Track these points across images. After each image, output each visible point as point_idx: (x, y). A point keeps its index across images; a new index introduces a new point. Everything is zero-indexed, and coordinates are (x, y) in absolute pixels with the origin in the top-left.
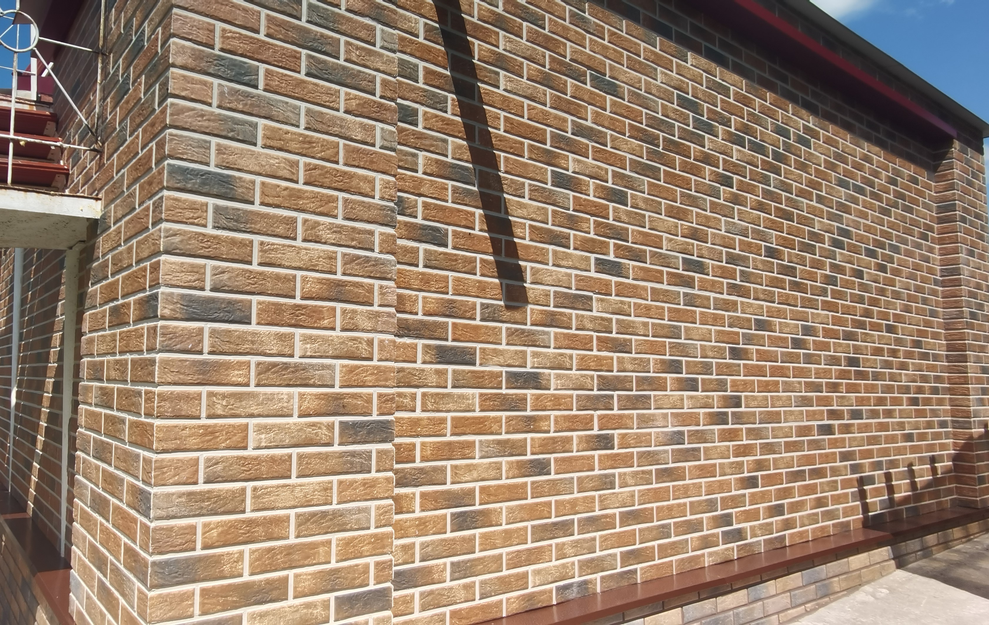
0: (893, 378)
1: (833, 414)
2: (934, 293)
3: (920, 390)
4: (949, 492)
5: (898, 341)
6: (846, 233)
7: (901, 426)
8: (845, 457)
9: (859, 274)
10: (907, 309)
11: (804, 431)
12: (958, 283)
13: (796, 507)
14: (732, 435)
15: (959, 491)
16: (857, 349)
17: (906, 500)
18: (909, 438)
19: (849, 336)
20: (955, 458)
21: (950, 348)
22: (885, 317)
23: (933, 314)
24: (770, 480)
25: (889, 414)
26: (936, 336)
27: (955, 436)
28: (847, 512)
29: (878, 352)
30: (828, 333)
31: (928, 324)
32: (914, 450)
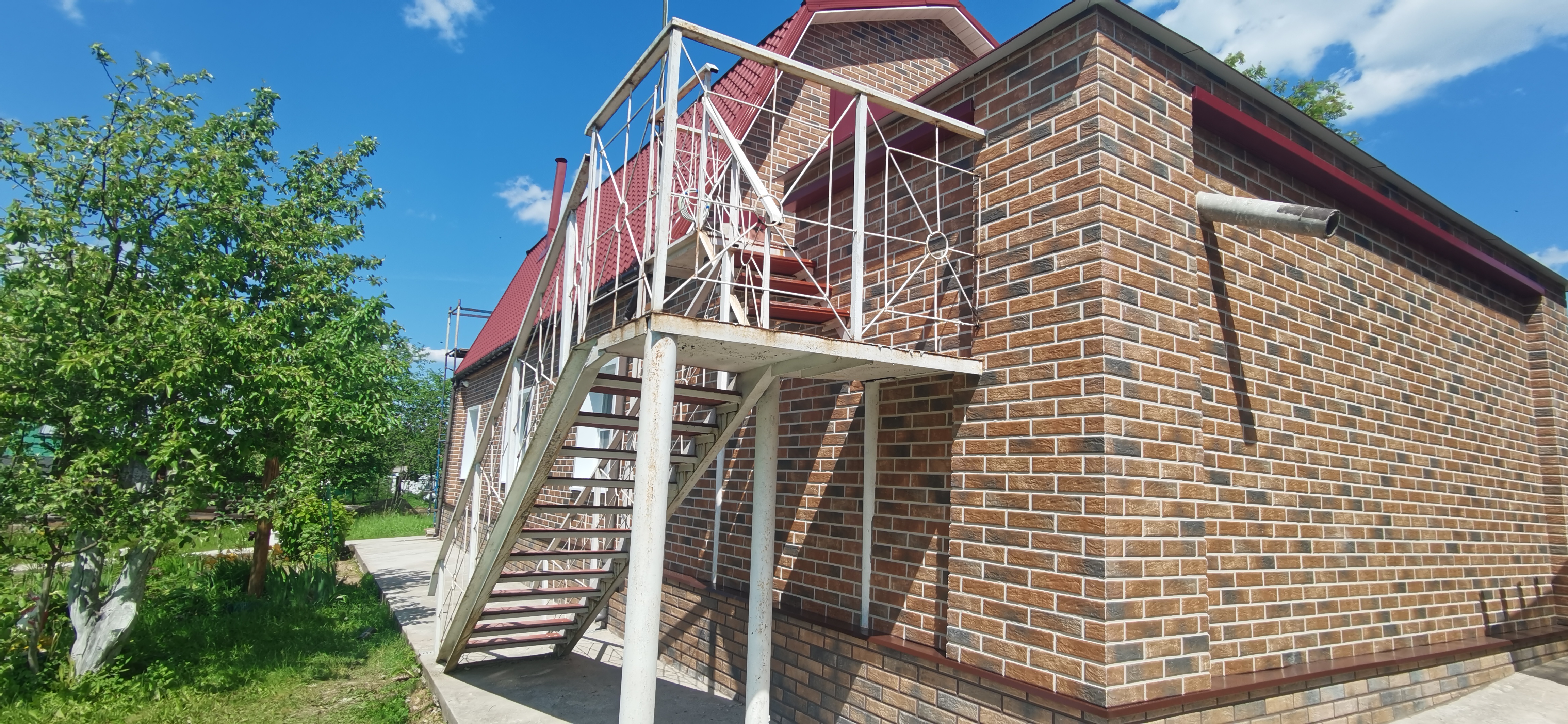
0: (1502, 506)
1: (1458, 536)
2: (1530, 431)
3: (1524, 518)
4: (1550, 611)
5: (1505, 474)
6: (1459, 380)
7: (1510, 549)
8: (1469, 573)
9: (1471, 415)
10: (1510, 445)
11: (1436, 548)
12: (1551, 423)
13: (1434, 612)
14: (1385, 548)
15: (1559, 611)
16: (1473, 480)
17: (1517, 615)
18: (1517, 560)
19: (1467, 469)
20: (1554, 581)
21: (1546, 481)
22: (1493, 452)
23: (1531, 450)
24: (1416, 587)
25: (1501, 538)
26: (1534, 470)
27: (1553, 560)
28: (1474, 621)
29: (1489, 483)
30: (1451, 466)
31: (1527, 459)
32: (1522, 571)
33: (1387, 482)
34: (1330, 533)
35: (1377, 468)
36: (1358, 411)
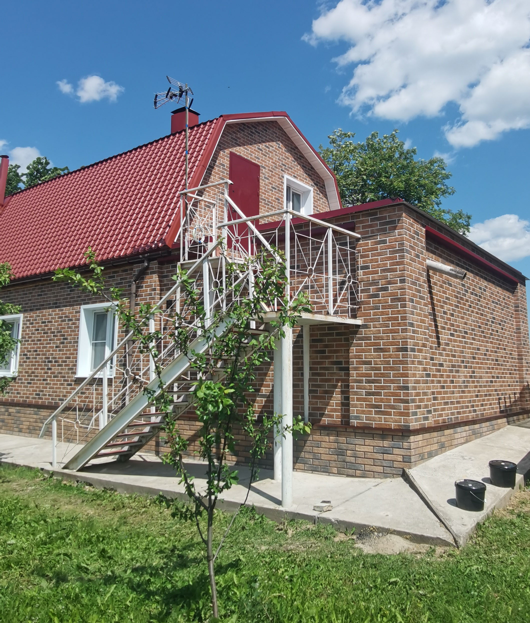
0: (506, 366)
1: (493, 377)
2: (514, 336)
3: (512, 370)
4: (518, 405)
5: (507, 353)
6: (494, 318)
7: (507, 381)
8: (496, 390)
9: (497, 331)
10: (508, 342)
11: (487, 382)
12: (520, 333)
13: (486, 405)
14: (473, 382)
15: (521, 405)
16: (498, 356)
17: (509, 406)
18: (509, 386)
19: (496, 352)
20: (520, 393)
21: (519, 355)
22: (503, 345)
23: (514, 344)
24: (481, 396)
25: (505, 377)
26: (515, 351)
27: (520, 386)
28: (497, 408)
29: (502, 357)
30: (492, 351)
31: (513, 347)
32: (511, 390)
33: (474, 358)
34: (459, 376)
35: (472, 353)
36: (466, 333)
